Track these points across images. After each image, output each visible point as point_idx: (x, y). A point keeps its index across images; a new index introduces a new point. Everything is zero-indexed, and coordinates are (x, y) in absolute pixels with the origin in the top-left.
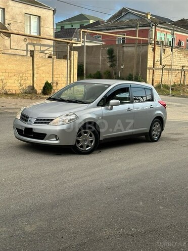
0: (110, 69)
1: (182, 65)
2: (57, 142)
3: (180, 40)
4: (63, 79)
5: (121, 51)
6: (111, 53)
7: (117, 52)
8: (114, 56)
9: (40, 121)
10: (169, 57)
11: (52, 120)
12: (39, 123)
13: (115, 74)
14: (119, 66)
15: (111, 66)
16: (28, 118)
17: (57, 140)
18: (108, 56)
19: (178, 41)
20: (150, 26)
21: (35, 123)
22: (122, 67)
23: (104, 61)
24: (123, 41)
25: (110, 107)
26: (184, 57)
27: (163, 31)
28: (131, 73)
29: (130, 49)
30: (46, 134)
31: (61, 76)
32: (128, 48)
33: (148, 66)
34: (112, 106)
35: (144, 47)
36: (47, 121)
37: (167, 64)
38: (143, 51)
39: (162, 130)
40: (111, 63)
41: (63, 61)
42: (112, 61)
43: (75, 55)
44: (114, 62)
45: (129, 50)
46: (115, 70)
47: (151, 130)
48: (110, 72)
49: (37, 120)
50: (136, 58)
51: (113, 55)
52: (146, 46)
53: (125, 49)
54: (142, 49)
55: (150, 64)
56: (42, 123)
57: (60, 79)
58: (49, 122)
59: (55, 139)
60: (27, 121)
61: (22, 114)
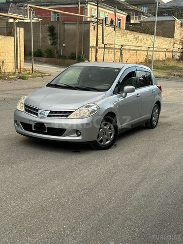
0: (51, 47)
1: (120, 44)
2: (79, 138)
3: (112, 19)
4: (10, 58)
5: (62, 29)
6: (52, 30)
7: (58, 30)
8: (55, 34)
9: (53, 114)
11: (71, 112)
12: (54, 116)
13: (57, 52)
14: (61, 44)
15: (53, 44)
16: (37, 110)
17: (79, 135)
18: (48, 33)
19: (110, 20)
20: (85, 4)
21: (49, 116)
22: (64, 45)
23: (44, 38)
26: (122, 36)
28: (74, 52)
29: (71, 27)
30: (65, 130)
31: (7, 54)
32: (69, 25)
33: (91, 45)
34: (126, 93)
35: (86, 25)
36: (66, 114)
37: (109, 43)
38: (85, 29)
40: (52, 41)
41: (8, 38)
42: (53, 39)
43: (21, 32)
44: (55, 40)
45: (70, 27)
46: (57, 48)
47: (152, 116)
48: (51, 51)
49: (51, 112)
50: (78, 36)
51: (55, 32)
52: (88, 25)
53: (66, 27)
54: (84, 27)
55: (92, 42)
56: (58, 116)
57: (6, 58)
58: (69, 115)
59: (76, 135)
60: (37, 114)
61: (26, 106)
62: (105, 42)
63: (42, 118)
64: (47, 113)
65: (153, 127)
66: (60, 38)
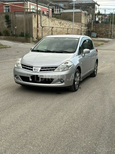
0: (7, 29)
2: (63, 84)
5: (14, 17)
6: (7, 18)
7: (11, 17)
8: (10, 20)
12: (44, 70)
13: (12, 32)
14: (13, 27)
15: (8, 27)
18: (5, 20)
19: (42, 12)
20: (26, 1)
21: (41, 71)
22: (16, 27)
23: (2, 23)
25: (83, 55)
27: (34, 5)
28: (23, 32)
29: (20, 16)
30: (53, 79)
32: (18, 15)
33: (33, 27)
34: (85, 54)
35: (30, 14)
42: (8, 24)
44: (10, 25)
46: (11, 29)
48: (7, 31)
49: (42, 68)
50: (25, 22)
51: (9, 19)
53: (17, 15)
54: (28, 16)
55: (35, 25)
58: (54, 70)
59: (60, 82)
60: (32, 70)
61: (22, 65)
63: (36, 72)
64: (40, 69)
65: (95, 76)
66: (13, 23)
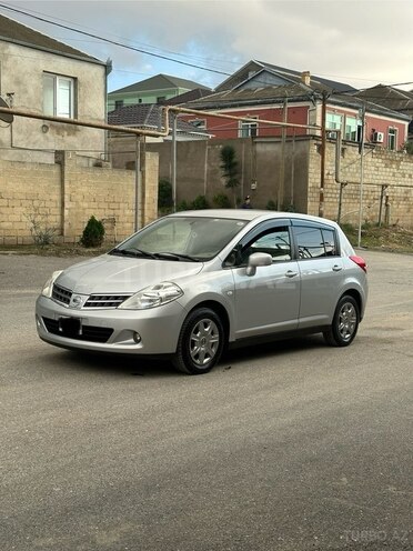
0: (227, 192)
1: (380, 182)
2: (138, 346)
3: (374, 130)
4: (127, 212)
5: (250, 153)
6: (228, 156)
7: (242, 155)
8: (235, 164)
9: (97, 301)
10: (354, 166)
11: (125, 298)
12: (95, 305)
13: (239, 201)
14: (247, 185)
15: (229, 185)
16: (71, 294)
17: (137, 342)
18: (222, 164)
19: (370, 131)
21: (87, 305)
22: (254, 186)
23: (213, 173)
24: (253, 132)
25: (249, 269)
26: (386, 166)
27: (339, 111)
28: (274, 200)
29: (270, 148)
30: (111, 330)
31: (122, 205)
32: (264, 145)
33: (310, 185)
34: (254, 267)
35: (301, 144)
36: (114, 301)
37: (351, 180)
38: (298, 152)
39: (359, 319)
40: (229, 179)
41: (126, 173)
42: (231, 175)
43: (152, 161)
44: (236, 177)
45: (266, 150)
46: (238, 193)
47: (336, 320)
48: (226, 198)
49: (92, 298)
50: (283, 167)
51: (235, 160)
52: (305, 143)
53: (259, 148)
54: (296, 149)
55: (314, 178)
56: (103, 305)
57: (120, 212)
58: (119, 303)
59: (132, 340)
60: (68, 302)
61: (55, 287)
62: (341, 179)
63: (76, 308)
64: (85, 299)
65: (341, 344)
66: (245, 173)
